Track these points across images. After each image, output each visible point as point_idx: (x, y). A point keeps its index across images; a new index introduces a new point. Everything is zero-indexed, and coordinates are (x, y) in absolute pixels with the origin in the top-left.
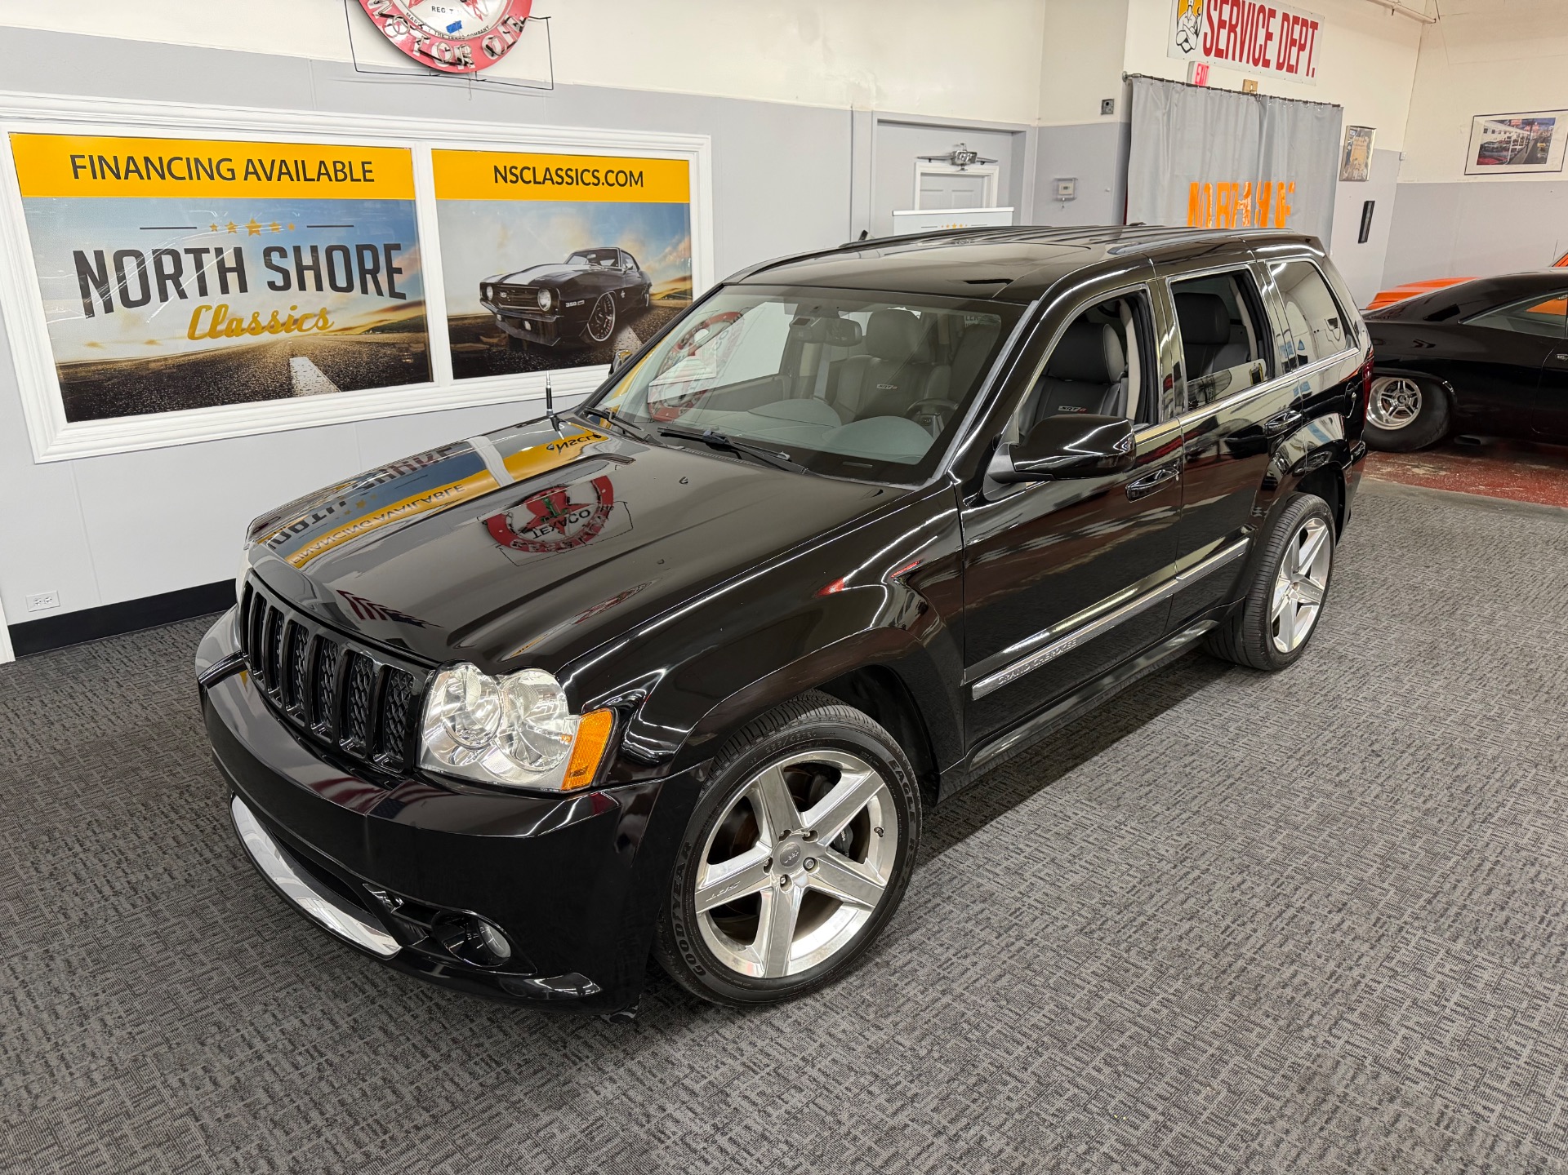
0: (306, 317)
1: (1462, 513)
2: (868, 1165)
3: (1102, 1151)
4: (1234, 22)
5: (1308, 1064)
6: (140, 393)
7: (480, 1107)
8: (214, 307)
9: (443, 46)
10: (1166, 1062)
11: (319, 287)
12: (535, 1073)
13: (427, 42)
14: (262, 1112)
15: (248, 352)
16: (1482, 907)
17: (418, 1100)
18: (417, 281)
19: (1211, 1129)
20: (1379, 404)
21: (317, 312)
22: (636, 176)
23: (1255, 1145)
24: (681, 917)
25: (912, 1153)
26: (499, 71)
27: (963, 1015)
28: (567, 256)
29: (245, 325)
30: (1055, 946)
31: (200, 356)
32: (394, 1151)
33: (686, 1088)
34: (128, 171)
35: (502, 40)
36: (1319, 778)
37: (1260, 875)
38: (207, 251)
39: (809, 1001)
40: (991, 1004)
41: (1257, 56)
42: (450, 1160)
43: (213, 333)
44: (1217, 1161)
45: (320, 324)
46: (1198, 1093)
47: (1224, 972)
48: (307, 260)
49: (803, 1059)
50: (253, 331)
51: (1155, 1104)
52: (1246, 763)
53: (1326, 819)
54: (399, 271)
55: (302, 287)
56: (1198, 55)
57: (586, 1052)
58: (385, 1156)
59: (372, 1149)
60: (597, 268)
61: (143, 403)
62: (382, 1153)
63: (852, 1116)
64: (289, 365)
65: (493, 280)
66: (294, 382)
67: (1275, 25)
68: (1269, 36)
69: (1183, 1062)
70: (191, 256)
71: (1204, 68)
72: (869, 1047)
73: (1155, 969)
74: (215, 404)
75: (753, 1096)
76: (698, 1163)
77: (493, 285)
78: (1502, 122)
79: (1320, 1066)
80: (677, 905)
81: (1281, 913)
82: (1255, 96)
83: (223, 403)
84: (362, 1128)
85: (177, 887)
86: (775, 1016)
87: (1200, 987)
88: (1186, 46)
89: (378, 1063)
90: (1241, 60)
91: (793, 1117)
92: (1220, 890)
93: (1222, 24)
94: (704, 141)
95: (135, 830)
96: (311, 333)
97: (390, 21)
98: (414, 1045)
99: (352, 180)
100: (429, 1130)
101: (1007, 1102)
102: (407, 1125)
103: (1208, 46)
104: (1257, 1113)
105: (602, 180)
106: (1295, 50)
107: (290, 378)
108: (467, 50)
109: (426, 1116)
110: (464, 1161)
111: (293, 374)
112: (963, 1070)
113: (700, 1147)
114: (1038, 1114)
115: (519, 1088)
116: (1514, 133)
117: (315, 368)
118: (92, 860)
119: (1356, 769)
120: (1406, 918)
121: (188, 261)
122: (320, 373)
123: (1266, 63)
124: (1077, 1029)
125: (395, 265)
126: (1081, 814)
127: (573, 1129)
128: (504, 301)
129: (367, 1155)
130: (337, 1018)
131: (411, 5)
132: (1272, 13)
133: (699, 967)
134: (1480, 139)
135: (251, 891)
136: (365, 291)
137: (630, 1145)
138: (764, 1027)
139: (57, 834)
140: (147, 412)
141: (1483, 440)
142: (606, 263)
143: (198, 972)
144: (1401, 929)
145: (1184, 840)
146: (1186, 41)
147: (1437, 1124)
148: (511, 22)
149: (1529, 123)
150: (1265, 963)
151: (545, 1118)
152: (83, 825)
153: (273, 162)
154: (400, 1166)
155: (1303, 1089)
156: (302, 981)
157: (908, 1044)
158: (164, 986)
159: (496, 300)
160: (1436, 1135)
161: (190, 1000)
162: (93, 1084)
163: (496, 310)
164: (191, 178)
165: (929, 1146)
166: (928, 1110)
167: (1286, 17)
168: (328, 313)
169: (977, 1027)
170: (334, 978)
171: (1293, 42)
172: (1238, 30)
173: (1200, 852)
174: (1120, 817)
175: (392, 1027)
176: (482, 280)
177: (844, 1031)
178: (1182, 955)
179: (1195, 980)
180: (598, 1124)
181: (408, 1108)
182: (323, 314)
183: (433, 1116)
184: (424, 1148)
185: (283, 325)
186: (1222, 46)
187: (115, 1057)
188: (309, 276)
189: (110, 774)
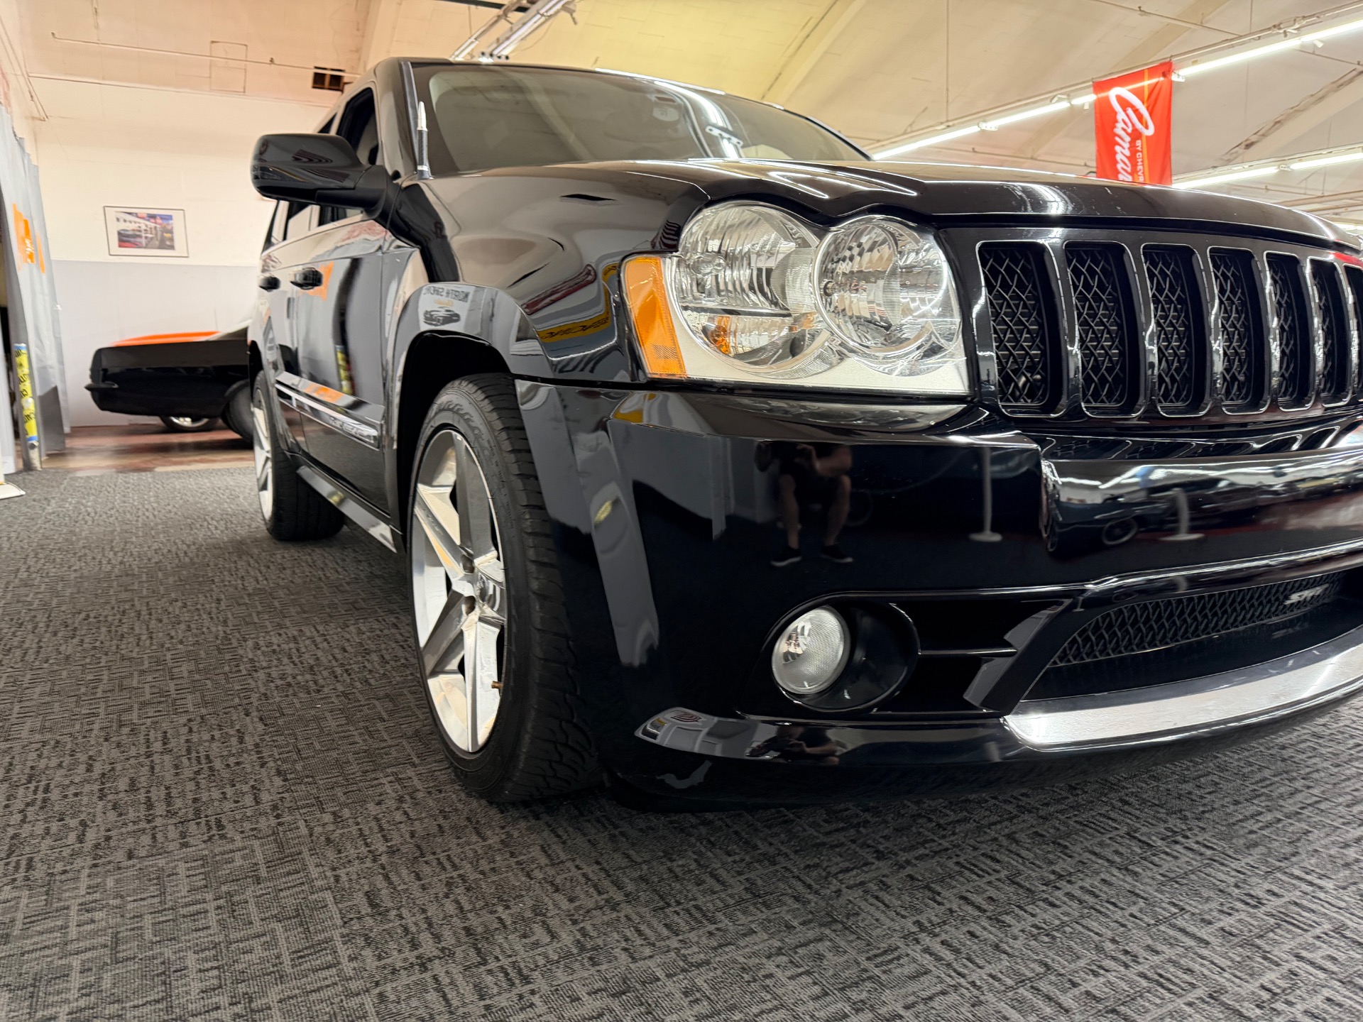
78: (130, 213)
116: (143, 224)
134: (115, 226)
149: (152, 217)
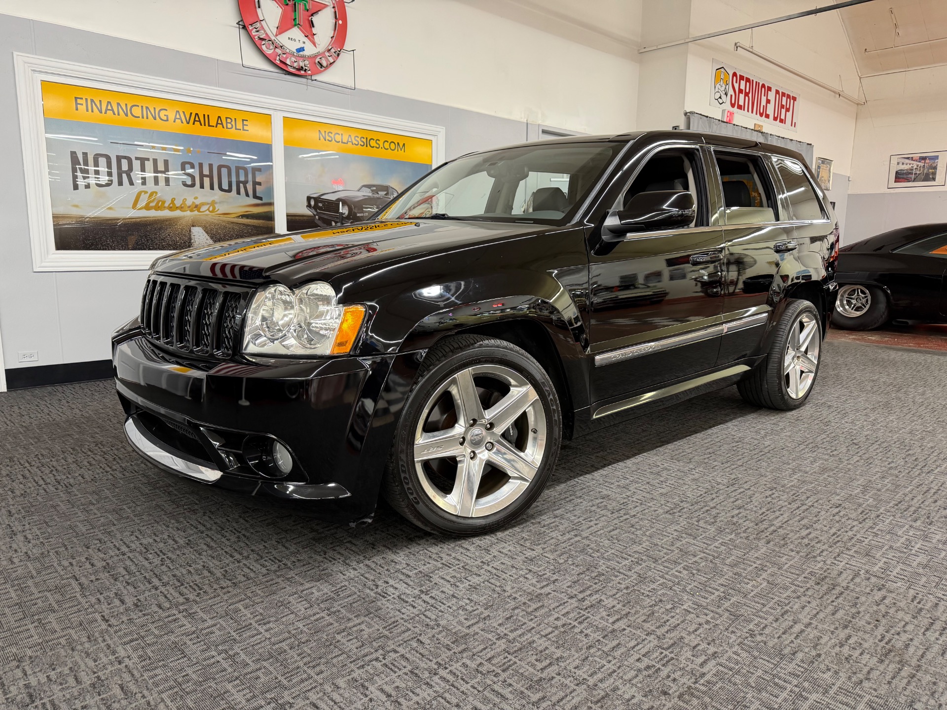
0: (203, 204)
1: (900, 353)
2: (523, 610)
3: (683, 608)
4: (747, 91)
5: (821, 572)
6: (101, 238)
7: (266, 579)
8: (149, 193)
9: (293, 59)
10: (725, 570)
11: (212, 188)
12: (304, 565)
13: (284, 56)
14: (121, 579)
15: (167, 221)
16: (932, 508)
17: (225, 576)
18: (270, 191)
19: (756, 599)
20: (845, 302)
21: (210, 202)
22: (401, 145)
23: (787, 608)
24: (405, 460)
25: (553, 606)
26: (324, 77)
27: (589, 545)
28: (360, 186)
29: (166, 205)
30: (649, 519)
31: (138, 220)
32: (205, 598)
33: (403, 574)
34: (107, 110)
35: (327, 60)
36: (819, 453)
37: (784, 491)
38: (148, 159)
39: (487, 537)
40: (607, 541)
41: (761, 111)
42: (242, 603)
43: (147, 207)
44: (762, 614)
45: (211, 209)
46: (748, 583)
47: (763, 531)
48: (206, 171)
49: (482, 562)
50: (170, 208)
51: (719, 588)
52: (772, 446)
53: (824, 470)
54: (260, 184)
55: (202, 187)
56: (727, 106)
57: (339, 556)
58: (198, 600)
59: (192, 597)
60: (376, 196)
61: (101, 244)
62: (198, 599)
63: (513, 588)
64: (190, 231)
65: (315, 196)
66: (192, 241)
67: (772, 95)
68: (768, 101)
69: (736, 570)
70: (139, 162)
71: (732, 114)
72: (526, 558)
73: (716, 529)
74: (145, 249)
75: (448, 578)
76: (409, 608)
77: (314, 198)
78: (908, 158)
79: (830, 574)
80: (402, 452)
81: (798, 508)
82: (762, 133)
83: (150, 249)
84: (186, 587)
85: (86, 482)
86: (466, 544)
87: (747, 538)
88: (721, 101)
89: (201, 559)
90: (752, 112)
91: (474, 588)
92: (758, 498)
93: (741, 91)
94: (441, 131)
95: (65, 459)
96: (205, 214)
97: (263, 42)
98: (226, 552)
99: (236, 129)
100: (230, 589)
101: (618, 585)
102: (216, 586)
103: (733, 102)
104: (788, 593)
105: (381, 146)
106: (783, 111)
107: (190, 239)
108: (307, 62)
109: (229, 583)
110: (251, 603)
111: (192, 237)
112: (588, 570)
113: (410, 600)
114: (639, 591)
115: (292, 572)
116: (915, 164)
117: (206, 235)
118: (34, 469)
119: (844, 450)
120: (881, 511)
121: (136, 164)
122: (209, 238)
123: (767, 116)
124: (665, 554)
125: (257, 180)
126: (666, 465)
127: (326, 590)
128: (320, 208)
129: (187, 599)
130: (177, 539)
131: (276, 35)
132: (769, 89)
133: (415, 498)
134: (895, 168)
135: (132, 485)
136: (238, 193)
137: (364, 599)
138: (457, 548)
139: (15, 459)
140: (103, 249)
141: (910, 322)
142: (382, 193)
143: (91, 517)
144: (878, 516)
145: (733, 476)
146: (720, 98)
147: (912, 601)
148: (333, 50)
149: (924, 158)
150: (789, 528)
151: (307, 585)
152: (33, 456)
153: (191, 113)
154: (208, 605)
155: (819, 583)
156: (158, 523)
157: (552, 557)
158: (69, 523)
159: (316, 207)
160: (912, 607)
161: (84, 529)
162: (12, 563)
163: (315, 213)
164: (143, 117)
165: (564, 603)
166: (565, 586)
167: (777, 92)
168: (216, 203)
169: (598, 551)
170: (178, 522)
171: (782, 107)
172: (750, 95)
173: (744, 482)
174: (691, 466)
175: (212, 544)
176: (308, 194)
177: (510, 551)
178: (734, 524)
179: (743, 535)
180: (343, 588)
181: (218, 579)
182: (213, 203)
183: (234, 583)
184: (225, 597)
185: (189, 207)
186: (741, 103)
187: (29, 552)
188: (207, 181)
189: (54, 436)
